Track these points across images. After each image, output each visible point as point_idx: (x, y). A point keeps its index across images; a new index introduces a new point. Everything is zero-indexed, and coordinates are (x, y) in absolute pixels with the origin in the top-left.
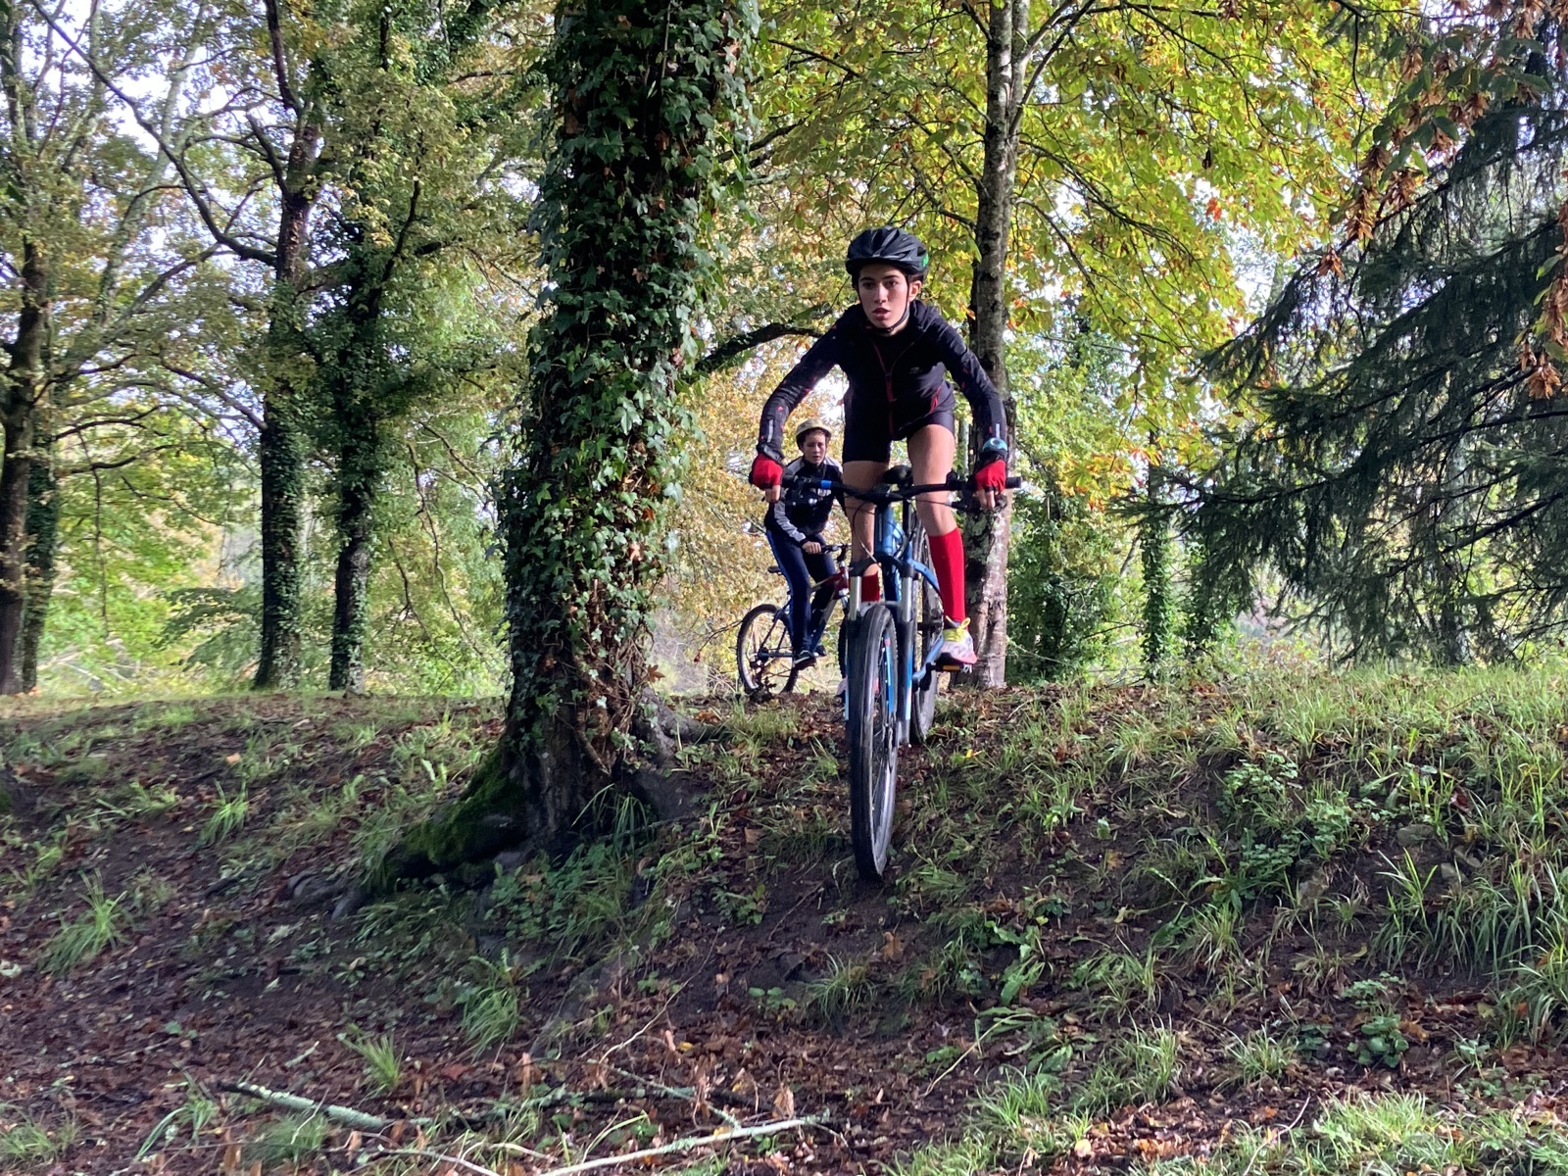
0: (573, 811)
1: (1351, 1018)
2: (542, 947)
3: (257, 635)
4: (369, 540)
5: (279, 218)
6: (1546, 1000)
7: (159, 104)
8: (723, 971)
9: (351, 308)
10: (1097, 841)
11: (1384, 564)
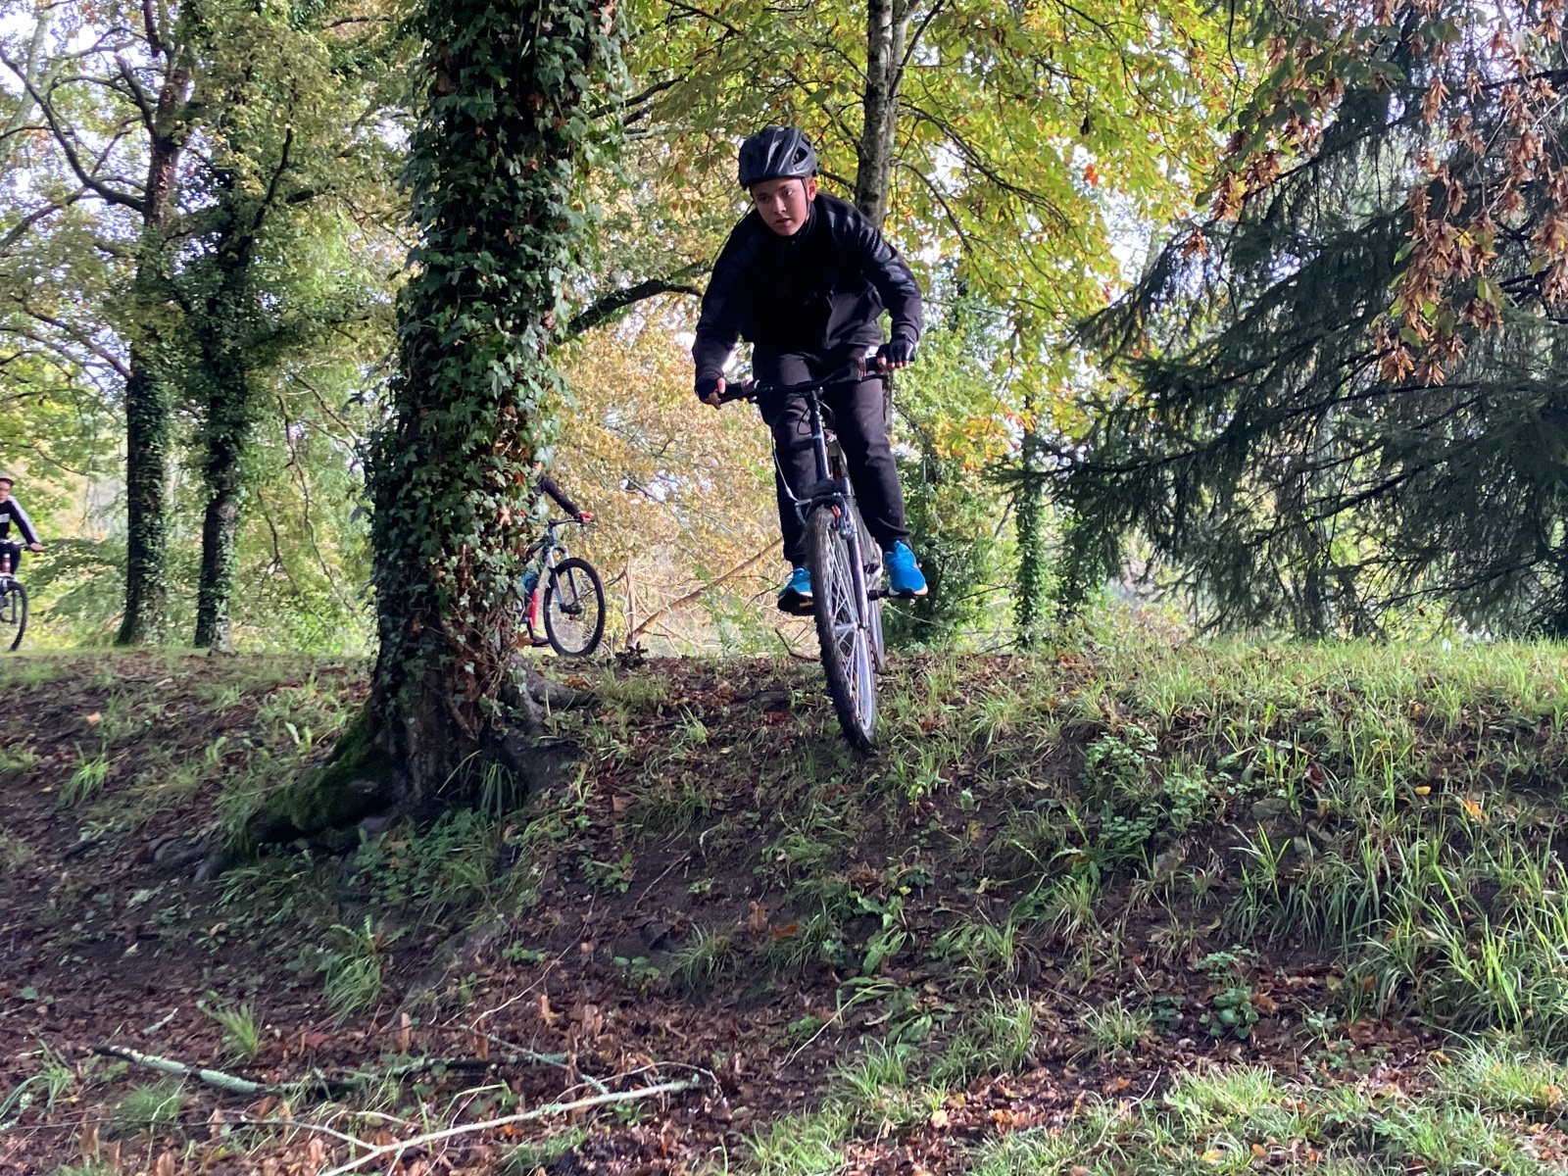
0: (440, 777)
1: (1203, 990)
2: (405, 914)
3: (121, 587)
4: (237, 493)
5: (148, 162)
6: (1392, 973)
7: (25, 43)
8: (588, 939)
9: (221, 255)
10: (960, 812)
11: (1250, 535)
